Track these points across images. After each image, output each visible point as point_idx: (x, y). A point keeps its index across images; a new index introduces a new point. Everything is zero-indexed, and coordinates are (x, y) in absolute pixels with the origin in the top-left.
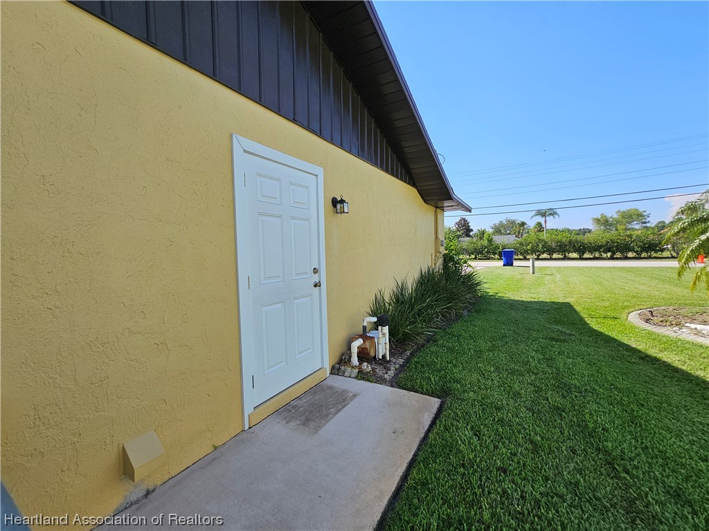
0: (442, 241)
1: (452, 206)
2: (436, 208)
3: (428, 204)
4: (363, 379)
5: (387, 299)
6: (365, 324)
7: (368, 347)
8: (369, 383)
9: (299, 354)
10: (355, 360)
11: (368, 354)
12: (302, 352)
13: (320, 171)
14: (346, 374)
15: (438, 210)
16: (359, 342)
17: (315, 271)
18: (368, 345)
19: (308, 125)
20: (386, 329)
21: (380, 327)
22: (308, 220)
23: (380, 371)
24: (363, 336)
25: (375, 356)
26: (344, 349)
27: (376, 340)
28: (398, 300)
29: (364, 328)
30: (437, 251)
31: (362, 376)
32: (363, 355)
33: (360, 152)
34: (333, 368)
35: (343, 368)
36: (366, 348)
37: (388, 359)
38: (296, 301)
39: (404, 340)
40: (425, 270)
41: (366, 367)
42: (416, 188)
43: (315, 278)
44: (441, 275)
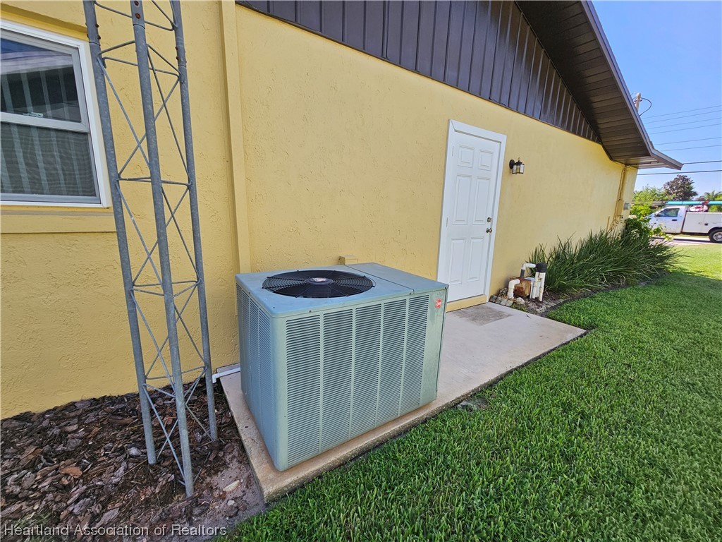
0: (627, 204)
1: (650, 163)
2: (626, 165)
3: (615, 161)
4: (516, 308)
5: (547, 254)
6: (524, 268)
7: (524, 287)
8: (522, 311)
9: (470, 279)
10: (511, 294)
11: (523, 292)
12: (473, 278)
13: (503, 138)
14: (502, 303)
15: (629, 168)
16: (518, 281)
17: (489, 220)
18: (524, 285)
19: (500, 99)
20: (543, 275)
21: (537, 273)
22: (489, 179)
23: (532, 305)
24: (521, 278)
25: (529, 296)
26: (502, 286)
27: (532, 283)
28: (558, 257)
29: (523, 272)
30: (618, 215)
31: (515, 306)
32: (518, 292)
33: (542, 115)
34: (492, 297)
35: (500, 298)
36: (522, 288)
37: (541, 300)
38: (473, 240)
39: (559, 291)
40: (596, 232)
41: (520, 300)
42: (602, 144)
43: (488, 226)
44: (617, 242)
